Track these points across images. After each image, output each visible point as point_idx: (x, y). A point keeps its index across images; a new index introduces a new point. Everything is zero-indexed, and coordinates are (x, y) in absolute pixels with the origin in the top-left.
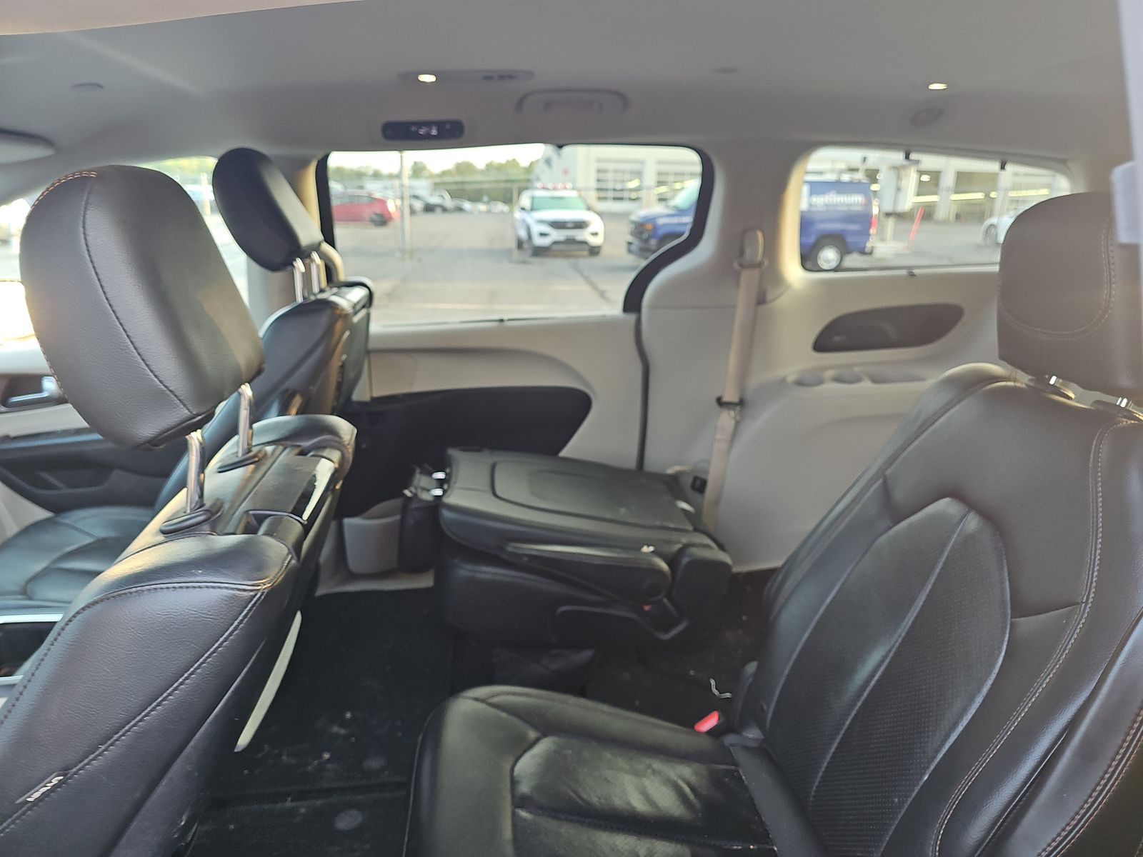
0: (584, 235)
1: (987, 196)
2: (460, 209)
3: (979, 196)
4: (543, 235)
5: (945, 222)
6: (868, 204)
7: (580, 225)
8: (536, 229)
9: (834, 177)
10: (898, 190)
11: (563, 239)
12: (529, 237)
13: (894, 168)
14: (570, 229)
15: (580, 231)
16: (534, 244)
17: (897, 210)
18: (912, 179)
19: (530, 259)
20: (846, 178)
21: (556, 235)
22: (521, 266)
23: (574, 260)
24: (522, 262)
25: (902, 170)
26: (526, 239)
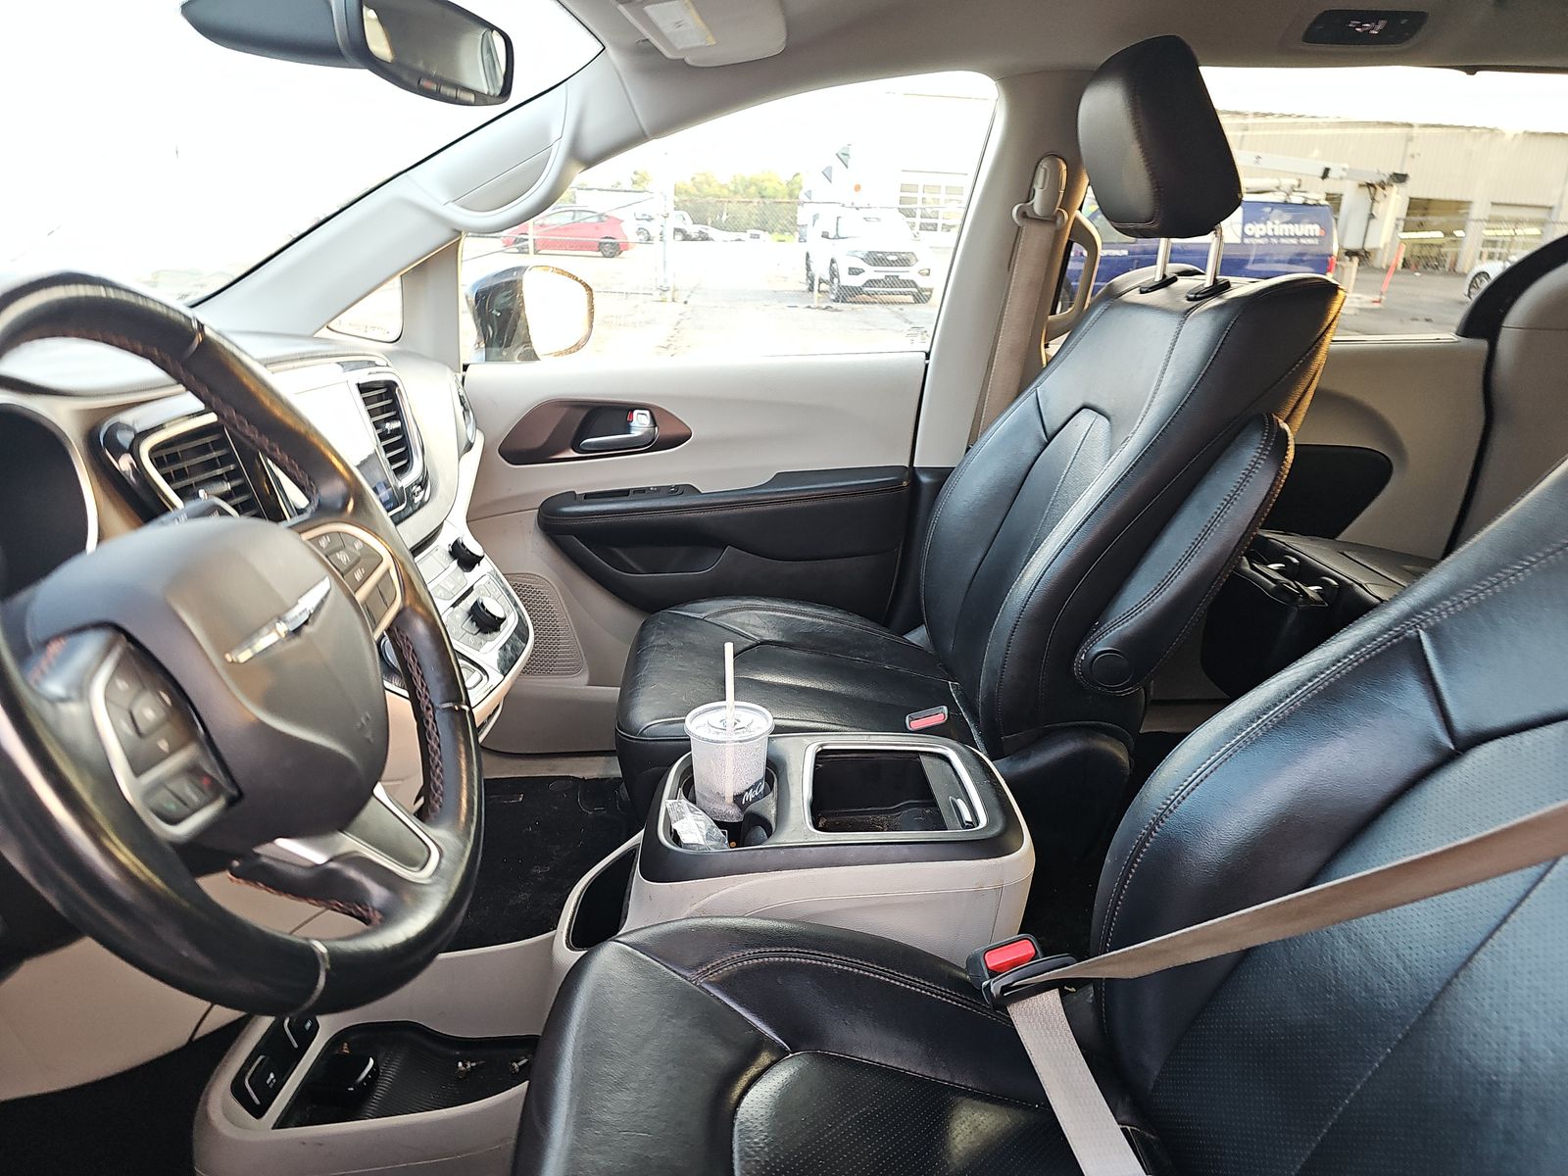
0: (909, 274)
1: (1448, 234)
4: (854, 272)
6: (1326, 236)
7: (904, 260)
8: (845, 264)
9: (1279, 197)
10: (1372, 216)
11: (881, 276)
12: (834, 274)
13: (1369, 185)
14: (892, 264)
15: (905, 269)
16: (843, 283)
17: (1368, 247)
18: (1394, 203)
19: (835, 305)
20: (1296, 199)
21: (872, 273)
22: (828, 313)
23: (896, 308)
24: (826, 308)
25: (1379, 189)
26: (827, 277)
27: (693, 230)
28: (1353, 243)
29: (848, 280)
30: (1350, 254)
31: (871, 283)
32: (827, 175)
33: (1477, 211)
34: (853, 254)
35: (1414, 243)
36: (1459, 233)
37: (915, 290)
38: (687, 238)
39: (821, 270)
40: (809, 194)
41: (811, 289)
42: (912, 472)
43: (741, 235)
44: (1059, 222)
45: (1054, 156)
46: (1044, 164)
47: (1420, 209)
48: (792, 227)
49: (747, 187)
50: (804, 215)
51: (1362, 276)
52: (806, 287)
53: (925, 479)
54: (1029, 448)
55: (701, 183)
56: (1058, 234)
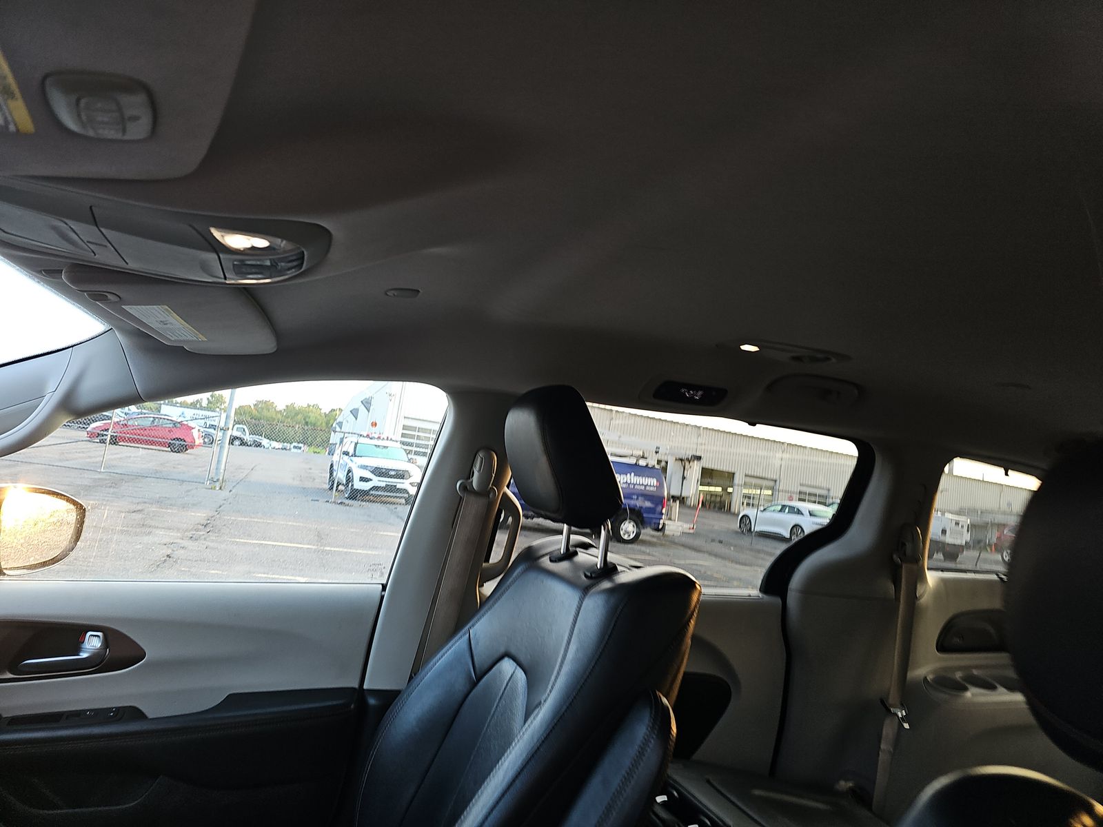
0: (404, 484)
1: (725, 489)
2: (259, 445)
3: (719, 489)
4: (362, 479)
5: (695, 508)
6: (660, 486)
7: (401, 475)
8: (357, 473)
9: (633, 461)
10: (684, 478)
11: (383, 484)
12: (349, 479)
13: (681, 460)
14: (391, 477)
15: (401, 481)
16: (355, 487)
17: (683, 495)
18: (695, 471)
19: (347, 502)
20: (642, 463)
21: (377, 481)
22: (341, 507)
23: (392, 507)
24: (341, 503)
25: (687, 463)
26: (344, 482)
27: (248, 438)
28: (675, 492)
29: (358, 485)
30: (674, 498)
31: (375, 488)
32: (355, 413)
33: (738, 479)
34: (364, 467)
35: (706, 493)
36: (730, 490)
37: (406, 495)
38: (243, 443)
39: (341, 475)
40: (340, 424)
41: (331, 488)
42: (359, 693)
43: (287, 445)
44: (491, 496)
45: (488, 449)
46: (481, 455)
47: (708, 475)
48: (326, 444)
49: (297, 414)
50: (334, 438)
51: (682, 510)
52: (327, 486)
53: (372, 701)
54: (460, 685)
55: (262, 409)
56: (490, 505)
